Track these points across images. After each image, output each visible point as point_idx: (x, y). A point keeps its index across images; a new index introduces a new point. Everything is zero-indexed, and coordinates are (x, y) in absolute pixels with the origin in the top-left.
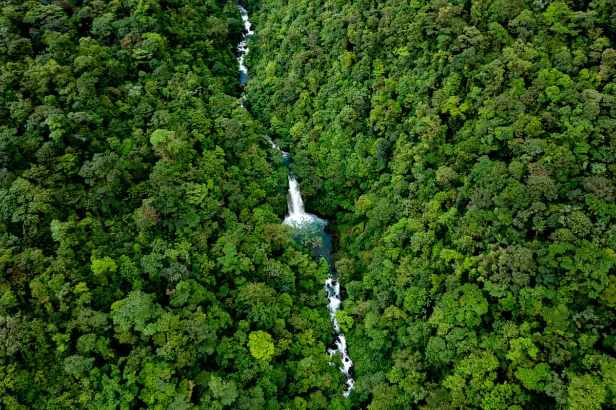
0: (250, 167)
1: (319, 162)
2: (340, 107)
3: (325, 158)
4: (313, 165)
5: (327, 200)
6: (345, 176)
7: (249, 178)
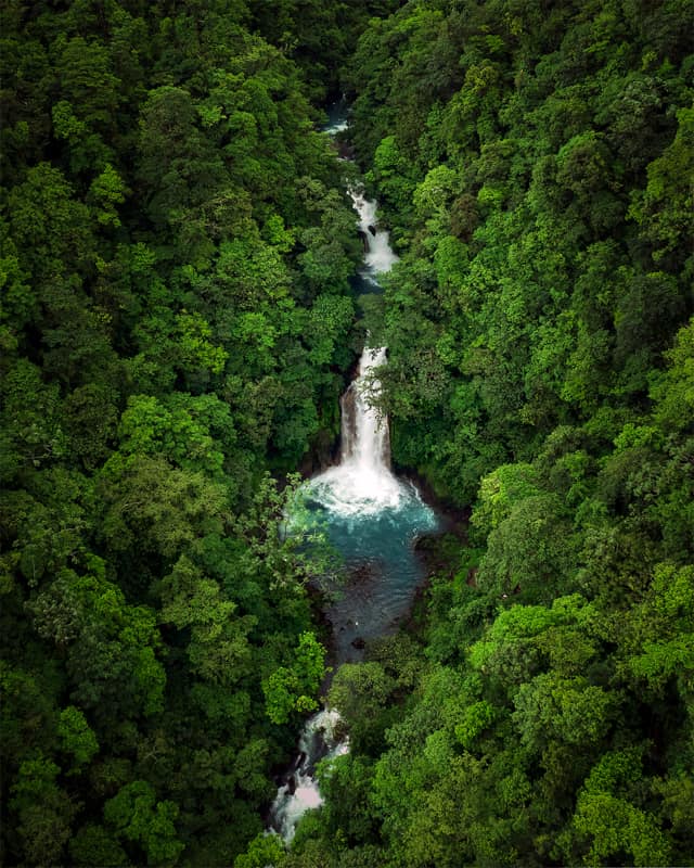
0: (204, 265)
1: (459, 311)
2: (567, 131)
3: (477, 306)
4: (436, 317)
5: (452, 448)
6: (521, 384)
7: (187, 297)
